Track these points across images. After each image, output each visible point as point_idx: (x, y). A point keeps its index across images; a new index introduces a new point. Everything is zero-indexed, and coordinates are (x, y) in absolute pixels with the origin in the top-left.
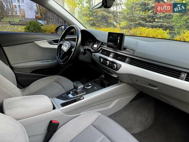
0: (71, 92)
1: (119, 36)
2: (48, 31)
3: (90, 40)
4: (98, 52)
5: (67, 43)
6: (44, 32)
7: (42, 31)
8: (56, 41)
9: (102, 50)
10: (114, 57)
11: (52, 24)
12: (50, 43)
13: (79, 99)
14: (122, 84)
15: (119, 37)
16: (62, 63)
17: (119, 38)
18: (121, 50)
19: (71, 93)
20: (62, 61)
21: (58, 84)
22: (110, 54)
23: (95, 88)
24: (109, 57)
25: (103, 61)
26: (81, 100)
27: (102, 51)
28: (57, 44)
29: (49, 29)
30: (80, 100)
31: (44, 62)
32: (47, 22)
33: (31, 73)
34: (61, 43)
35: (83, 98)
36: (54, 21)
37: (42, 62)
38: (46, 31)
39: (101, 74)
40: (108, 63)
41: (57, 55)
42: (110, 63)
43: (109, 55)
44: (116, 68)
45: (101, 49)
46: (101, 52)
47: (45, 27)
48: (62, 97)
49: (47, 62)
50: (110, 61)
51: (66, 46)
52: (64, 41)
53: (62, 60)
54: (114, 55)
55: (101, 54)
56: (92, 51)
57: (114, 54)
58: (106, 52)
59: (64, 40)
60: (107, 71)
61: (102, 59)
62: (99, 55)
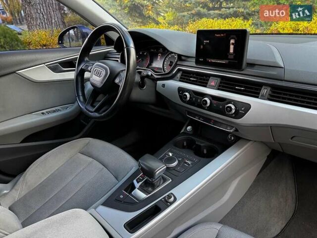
0: (135, 181)
1: (232, 36)
2: (35, 43)
3: (143, 53)
4: (171, 78)
5: (97, 65)
6: (26, 46)
7: (21, 44)
8: (69, 64)
9: (181, 72)
10: (219, 86)
11: (40, 29)
12: (55, 69)
13: (167, 203)
14: (245, 145)
15: (233, 38)
16: (97, 115)
17: (232, 41)
18: (243, 70)
19: (137, 185)
20: (94, 110)
21: (91, 159)
22: (208, 80)
23: (186, 163)
24: (205, 86)
25: (190, 98)
26: (171, 203)
27: (182, 75)
28: (74, 70)
29: (37, 40)
30: (168, 206)
31: (48, 113)
32: (28, 26)
33: (23, 142)
34: (82, 66)
35: (175, 199)
36: (42, 23)
37: (43, 113)
38: (29, 44)
39: (181, 125)
40: (208, 101)
41: (78, 96)
42: (214, 101)
43: (207, 83)
44: (234, 113)
45: (179, 70)
46: (181, 78)
47: (28, 37)
48: (119, 201)
49: (54, 111)
50: (213, 98)
51: (99, 74)
52: (87, 61)
53: (93, 106)
54: (221, 83)
55: (180, 81)
56: (156, 77)
57: (219, 80)
58: (194, 78)
59: (86, 59)
60: (203, 117)
61: (187, 94)
62: (175, 84)
